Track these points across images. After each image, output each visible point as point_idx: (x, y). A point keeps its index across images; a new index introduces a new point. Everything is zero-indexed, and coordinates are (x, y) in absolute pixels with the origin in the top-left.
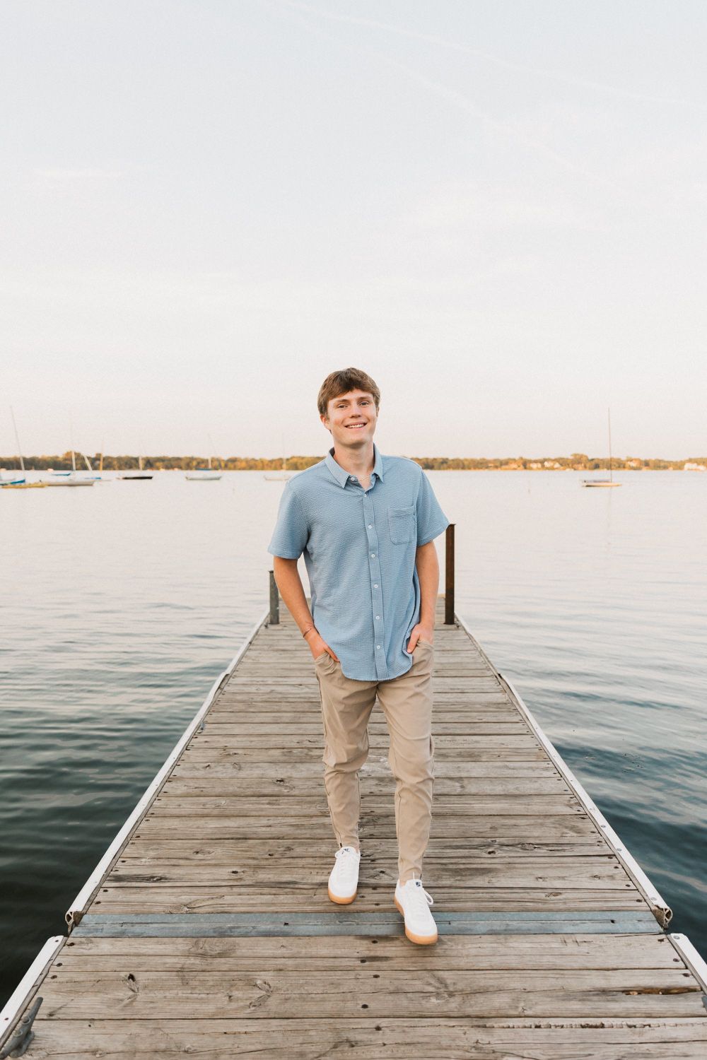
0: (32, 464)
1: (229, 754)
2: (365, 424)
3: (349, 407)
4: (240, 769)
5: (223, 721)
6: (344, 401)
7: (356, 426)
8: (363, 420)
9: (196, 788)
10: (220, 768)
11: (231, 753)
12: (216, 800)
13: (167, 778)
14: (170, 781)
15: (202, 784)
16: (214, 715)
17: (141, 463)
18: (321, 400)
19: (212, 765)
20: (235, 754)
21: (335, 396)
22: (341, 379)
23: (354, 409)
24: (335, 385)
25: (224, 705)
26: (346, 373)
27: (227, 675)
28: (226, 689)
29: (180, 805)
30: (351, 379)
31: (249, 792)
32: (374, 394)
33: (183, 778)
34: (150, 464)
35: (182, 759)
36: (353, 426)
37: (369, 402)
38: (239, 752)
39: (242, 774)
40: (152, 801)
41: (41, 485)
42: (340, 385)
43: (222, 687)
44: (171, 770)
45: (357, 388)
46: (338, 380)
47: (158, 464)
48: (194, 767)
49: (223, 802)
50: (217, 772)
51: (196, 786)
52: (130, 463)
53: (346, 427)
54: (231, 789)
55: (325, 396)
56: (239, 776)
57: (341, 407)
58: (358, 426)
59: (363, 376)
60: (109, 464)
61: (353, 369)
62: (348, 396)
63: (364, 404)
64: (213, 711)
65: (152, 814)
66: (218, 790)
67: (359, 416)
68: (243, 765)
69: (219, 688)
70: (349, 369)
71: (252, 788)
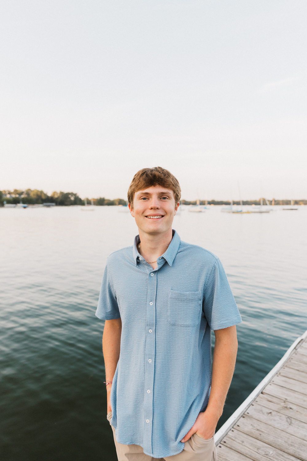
0: (245, 203)
1: (286, 407)
2: (163, 216)
3: (150, 199)
4: (290, 424)
5: (290, 376)
6: (147, 194)
7: (154, 217)
8: (161, 212)
9: (258, 430)
10: (277, 418)
11: (288, 407)
12: (267, 447)
13: (242, 414)
14: (244, 417)
15: (262, 427)
16: (286, 369)
17: (292, 203)
18: (130, 191)
19: (274, 413)
20: (291, 408)
21: (140, 189)
22: (147, 175)
23: (154, 201)
24: (141, 179)
25: (295, 364)
26: (152, 171)
27: (302, 340)
28: (299, 350)
29: (243, 442)
30: (154, 176)
31: (291, 450)
32: (174, 192)
33: (252, 418)
34: (296, 203)
35: (256, 400)
36: (151, 217)
37: (169, 198)
38: (294, 407)
39: (291, 430)
40: (228, 431)
41: (248, 212)
42: (145, 180)
43: (296, 348)
44: (247, 408)
45: (159, 184)
46: (145, 175)
47: (301, 203)
48: (262, 411)
49: (271, 452)
50: (274, 420)
51: (258, 428)
52: (287, 203)
53: (146, 217)
54: (280, 442)
55: (133, 187)
56: (289, 431)
57: (144, 199)
58: (156, 217)
59: (168, 174)
60: (277, 203)
61: (159, 168)
62: (150, 190)
63: (165, 198)
64: (286, 366)
65: (225, 442)
66: (271, 439)
67: (158, 208)
68: (293, 421)
69: (295, 348)
70: (156, 168)
71: (295, 447)
